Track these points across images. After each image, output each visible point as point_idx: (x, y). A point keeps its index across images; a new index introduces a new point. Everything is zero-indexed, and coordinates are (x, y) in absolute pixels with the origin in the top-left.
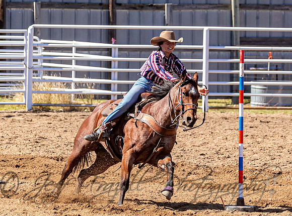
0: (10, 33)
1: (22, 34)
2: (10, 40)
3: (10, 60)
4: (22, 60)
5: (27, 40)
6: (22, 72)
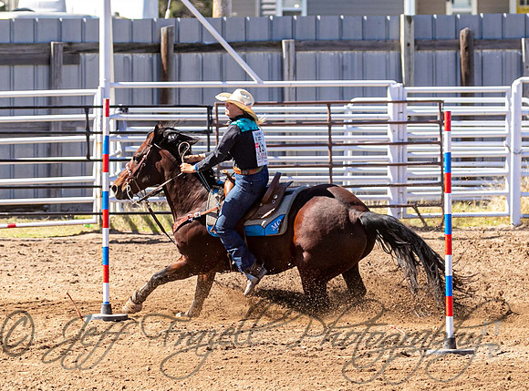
0: (482, 93)
1: (503, 95)
2: (482, 104)
3: (482, 140)
4: (503, 139)
5: (510, 105)
6: (503, 159)
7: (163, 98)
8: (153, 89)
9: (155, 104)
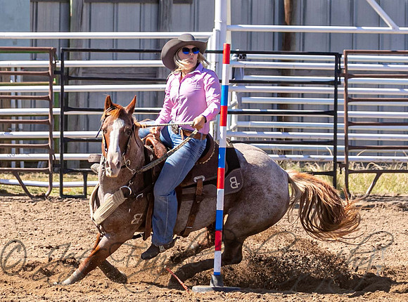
7: (286, 43)
8: (274, 33)
9: (276, 50)
